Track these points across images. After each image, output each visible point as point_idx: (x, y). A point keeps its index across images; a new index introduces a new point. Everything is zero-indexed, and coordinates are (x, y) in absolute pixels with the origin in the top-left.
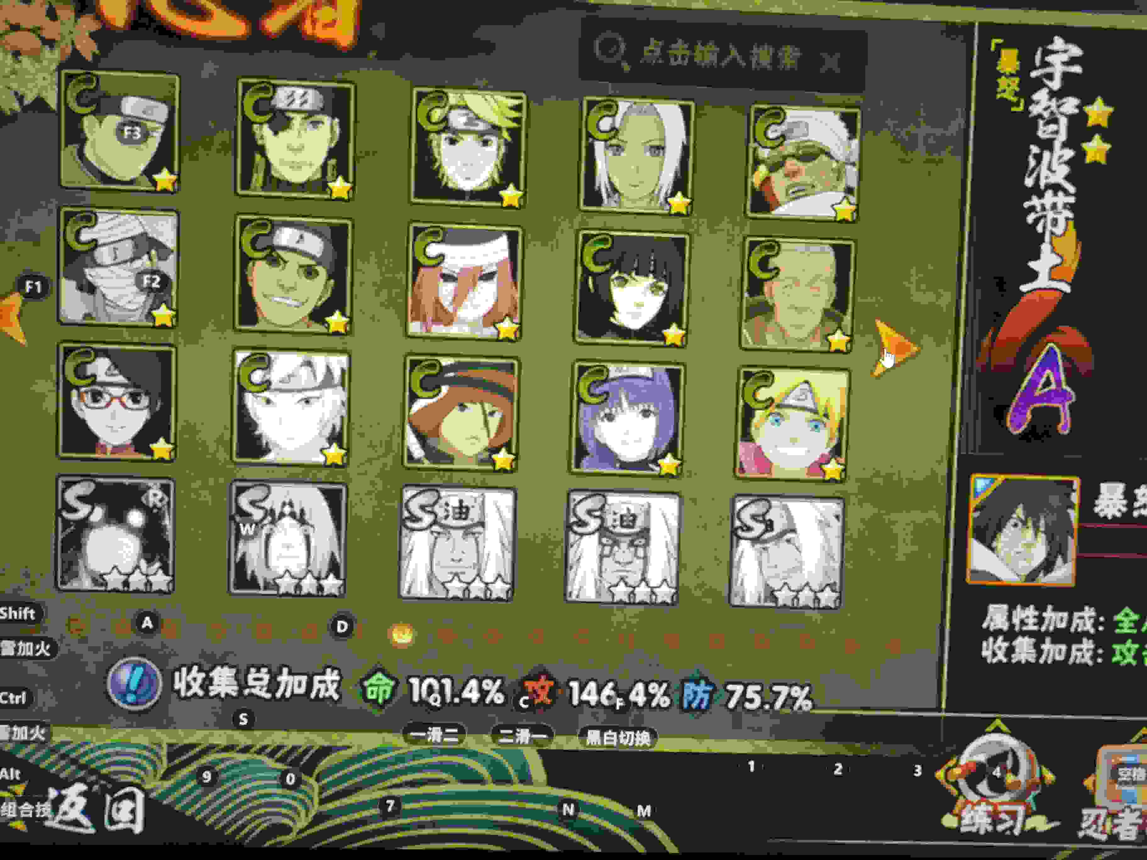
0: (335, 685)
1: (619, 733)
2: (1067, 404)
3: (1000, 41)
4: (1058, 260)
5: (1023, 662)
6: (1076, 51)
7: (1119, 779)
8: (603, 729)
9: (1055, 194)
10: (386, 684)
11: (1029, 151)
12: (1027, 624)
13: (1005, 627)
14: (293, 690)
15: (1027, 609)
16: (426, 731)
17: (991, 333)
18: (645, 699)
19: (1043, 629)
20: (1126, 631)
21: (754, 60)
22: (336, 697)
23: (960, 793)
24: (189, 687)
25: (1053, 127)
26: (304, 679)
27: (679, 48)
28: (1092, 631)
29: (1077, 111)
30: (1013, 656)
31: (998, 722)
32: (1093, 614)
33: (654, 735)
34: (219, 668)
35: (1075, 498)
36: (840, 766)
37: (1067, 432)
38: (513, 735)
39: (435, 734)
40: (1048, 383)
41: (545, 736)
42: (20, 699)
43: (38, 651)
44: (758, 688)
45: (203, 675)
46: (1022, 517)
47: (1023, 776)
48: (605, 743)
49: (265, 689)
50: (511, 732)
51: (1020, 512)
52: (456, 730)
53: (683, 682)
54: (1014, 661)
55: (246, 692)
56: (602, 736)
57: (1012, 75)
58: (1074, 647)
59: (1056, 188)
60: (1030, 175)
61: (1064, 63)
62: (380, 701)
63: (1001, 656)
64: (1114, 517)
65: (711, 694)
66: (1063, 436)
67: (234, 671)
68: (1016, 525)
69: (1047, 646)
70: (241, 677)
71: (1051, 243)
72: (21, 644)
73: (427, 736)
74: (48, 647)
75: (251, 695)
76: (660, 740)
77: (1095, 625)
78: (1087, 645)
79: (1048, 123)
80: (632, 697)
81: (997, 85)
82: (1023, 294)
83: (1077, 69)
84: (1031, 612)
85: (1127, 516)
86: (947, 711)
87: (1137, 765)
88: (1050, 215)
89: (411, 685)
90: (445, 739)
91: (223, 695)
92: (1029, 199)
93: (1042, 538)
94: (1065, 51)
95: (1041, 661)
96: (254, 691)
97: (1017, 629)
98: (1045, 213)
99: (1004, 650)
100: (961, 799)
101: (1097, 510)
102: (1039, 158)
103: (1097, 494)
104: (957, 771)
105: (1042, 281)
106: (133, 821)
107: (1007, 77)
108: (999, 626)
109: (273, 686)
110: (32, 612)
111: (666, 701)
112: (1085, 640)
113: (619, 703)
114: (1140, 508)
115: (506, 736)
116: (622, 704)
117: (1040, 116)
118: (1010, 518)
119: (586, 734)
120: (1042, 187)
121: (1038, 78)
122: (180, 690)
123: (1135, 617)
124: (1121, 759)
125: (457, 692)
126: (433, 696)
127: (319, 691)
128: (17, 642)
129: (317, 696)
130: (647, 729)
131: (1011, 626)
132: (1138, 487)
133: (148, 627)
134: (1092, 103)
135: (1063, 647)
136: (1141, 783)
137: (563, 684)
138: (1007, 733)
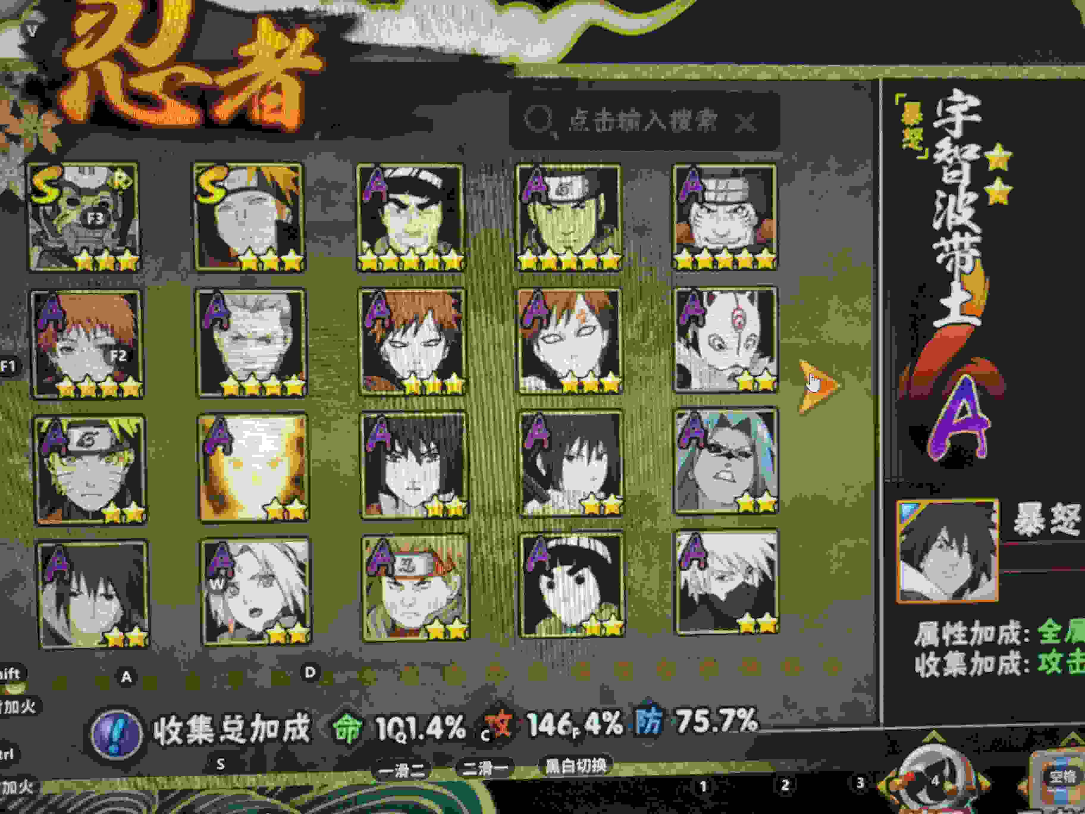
0: (306, 728)
1: (576, 762)
2: (983, 430)
3: (904, 95)
4: (966, 297)
5: (954, 675)
6: (974, 102)
7: (1052, 782)
8: (561, 759)
9: (963, 235)
11: (936, 196)
12: (956, 640)
13: (936, 643)
14: (266, 734)
15: (956, 624)
16: (394, 767)
17: (908, 368)
18: (599, 727)
19: (972, 643)
20: (1050, 641)
21: (673, 123)
22: (307, 739)
24: (168, 736)
25: (955, 173)
26: (276, 723)
27: (604, 116)
28: (1018, 643)
29: (978, 157)
30: (945, 670)
31: (934, 733)
32: (1019, 627)
33: (609, 762)
34: (195, 716)
35: (995, 518)
36: (787, 783)
37: (984, 457)
38: (477, 768)
39: (403, 770)
40: (964, 412)
41: (506, 767)
42: (9, 756)
43: (23, 709)
44: (706, 712)
45: (180, 724)
46: (947, 539)
47: (960, 782)
48: (564, 771)
49: (240, 734)
50: (474, 764)
51: (944, 534)
52: (422, 766)
53: (634, 709)
54: (946, 674)
55: (222, 738)
56: (560, 763)
57: (915, 126)
58: (1002, 658)
59: (963, 229)
60: (937, 219)
61: (964, 113)
62: (349, 741)
63: (934, 671)
64: (1033, 534)
65: (662, 719)
66: (982, 460)
67: (210, 718)
68: (941, 546)
69: (976, 659)
70: (217, 724)
71: (961, 281)
72: (7, 703)
73: (395, 772)
74: (33, 704)
75: (227, 740)
76: (616, 766)
77: (1021, 637)
78: (1015, 656)
79: (952, 169)
80: (588, 726)
81: (903, 136)
82: (936, 329)
83: (976, 118)
84: (959, 627)
85: (1045, 534)
86: (885, 725)
87: (1067, 768)
88: (958, 254)
89: (377, 726)
90: (413, 775)
91: (200, 742)
92: (938, 241)
93: (966, 556)
94: (964, 102)
95: (972, 673)
96: (228, 737)
97: (947, 644)
98: (952, 253)
99: (935, 664)
101: (1016, 529)
102: (945, 202)
103: (1016, 513)
104: (898, 781)
105: (955, 317)
107: (911, 128)
108: (930, 643)
109: (247, 731)
110: (17, 672)
111: (619, 729)
112: (1012, 652)
113: (576, 732)
114: (1056, 525)
115: (469, 769)
116: (577, 733)
117: (944, 163)
118: (936, 540)
119: (545, 764)
120: (950, 228)
121: (940, 128)
122: (159, 739)
123: (1058, 628)
124: (1052, 763)
125: (421, 728)
126: (399, 734)
127: (291, 734)
128: (4, 701)
129: (289, 739)
130: (603, 756)
131: (942, 642)
132: (1054, 505)
133: (127, 681)
134: (992, 149)
135: (992, 659)
136: (1072, 785)
137: (521, 717)
138: (943, 744)
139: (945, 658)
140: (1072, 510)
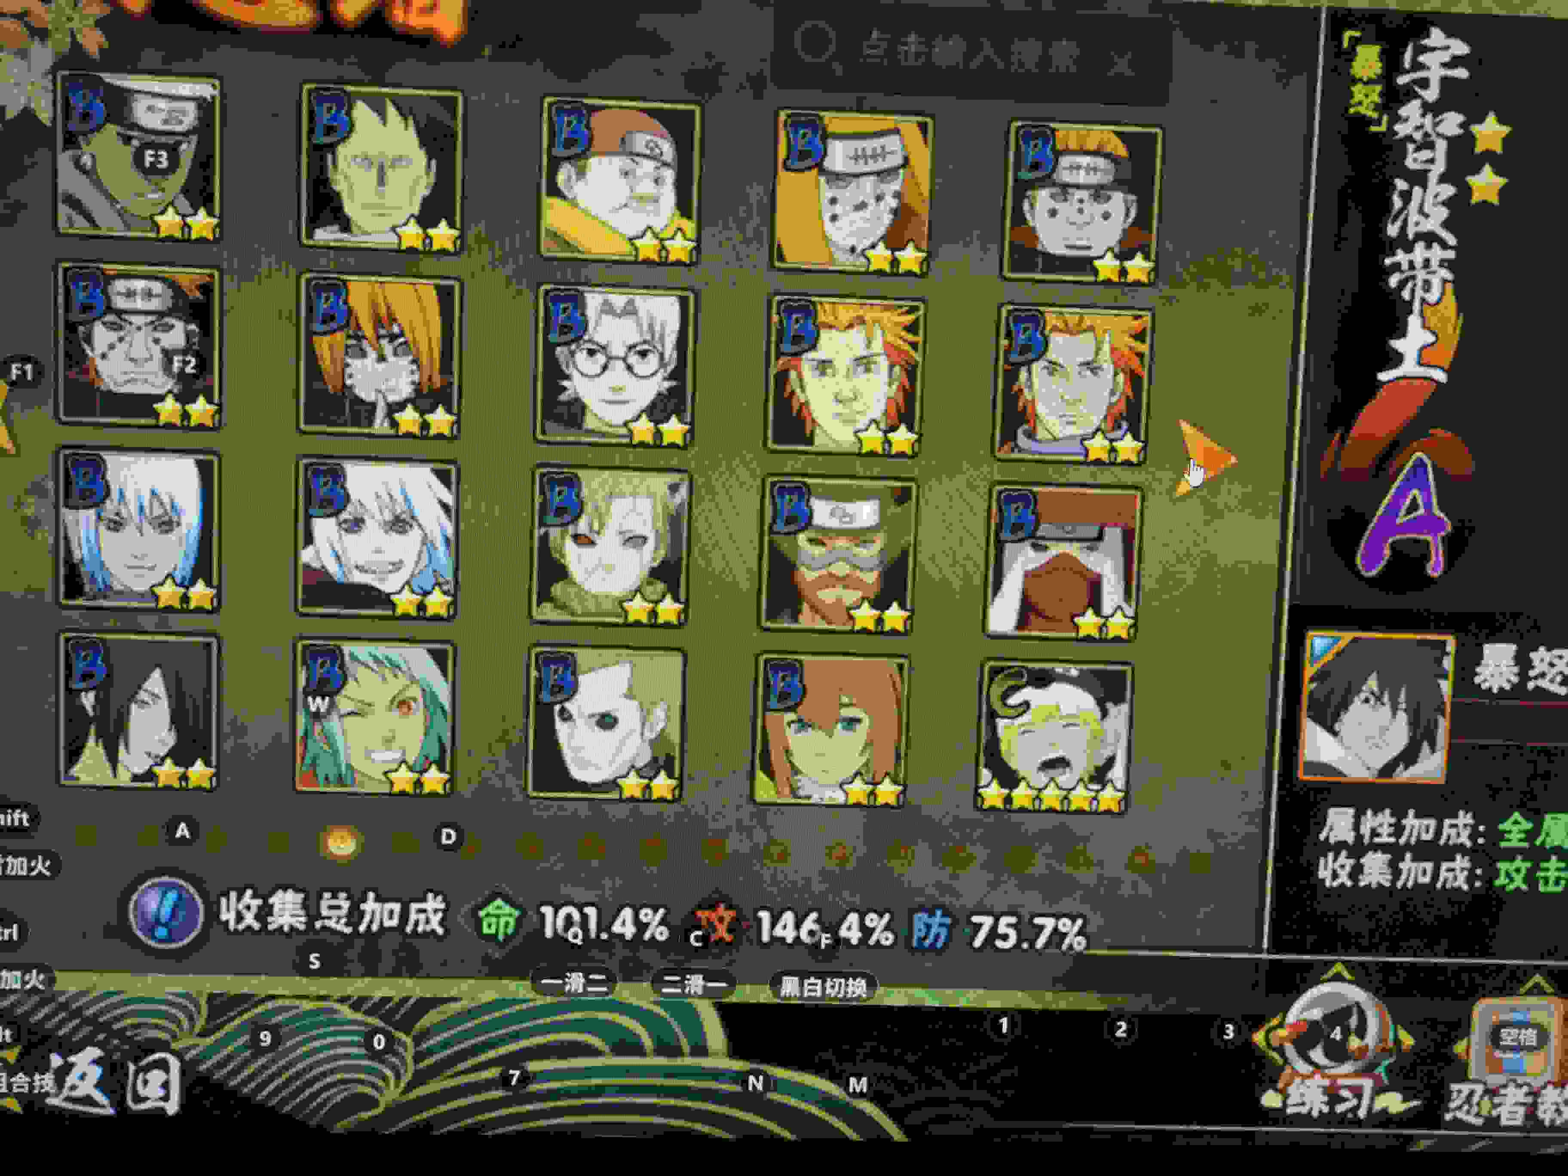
0: (440, 915)
1: (824, 982)
2: (1440, 536)
3: (1357, 34)
4: (1428, 338)
5: (1374, 886)
6: (1460, 48)
7: (1502, 1043)
8: (803, 975)
9: (1429, 247)
10: (510, 915)
11: (1394, 187)
12: (1378, 835)
13: (1350, 838)
14: (381, 923)
15: (1380, 815)
16: (563, 977)
17: (1338, 436)
18: (860, 935)
19: (1402, 841)
20: (1515, 844)
21: (1015, 60)
22: (440, 931)
23: (1286, 1061)
24: (240, 918)
25: (1426, 154)
26: (397, 907)
27: (913, 42)
28: (1468, 844)
29: (1461, 131)
30: (1360, 877)
31: (1339, 968)
32: (1470, 822)
33: (871, 985)
34: (280, 893)
35: (1448, 664)
36: (1124, 1025)
37: (1438, 574)
38: (681, 984)
39: (576, 981)
40: (1414, 506)
41: (724, 985)
42: (11, 935)
43: (33, 869)
44: (1013, 920)
45: (259, 902)
46: (1376, 689)
47: (1371, 1038)
48: (806, 994)
49: (343, 921)
50: (677, 978)
51: (1372, 683)
52: (603, 977)
53: (912, 912)
54: (1362, 884)
55: (318, 925)
56: (802, 985)
57: (1370, 82)
58: (1445, 866)
59: (1430, 239)
60: (1394, 221)
61: (1445, 65)
62: (501, 937)
63: (1344, 879)
64: (1501, 689)
65: (950, 928)
66: (1435, 579)
67: (302, 896)
68: (1367, 701)
69: (1407, 864)
70: (311, 904)
71: (1422, 314)
72: (10, 859)
73: (565, 984)
74: (48, 863)
75: (324, 928)
76: (881, 990)
77: (1473, 837)
78: (1461, 862)
79: (1418, 149)
80: (843, 933)
81: (1351, 95)
82: (1381, 384)
83: (1462, 73)
84: (1386, 818)
85: (1519, 689)
86: (1269, 952)
87: (1525, 1025)
88: (1421, 275)
89: (543, 916)
90: (590, 989)
91: (286, 929)
92: (1394, 254)
93: (1402, 717)
94: (1446, 48)
95: (1399, 884)
96: (327, 923)
97: (1366, 841)
98: (1413, 273)
99: (1348, 869)
100: (1288, 1071)
101: (1477, 680)
102: (1406, 197)
103: (1478, 658)
104: (1283, 1033)
105: (1409, 367)
106: (166, 1098)
107: (1366, 83)
108: (1341, 838)
109: (355, 915)
110: (25, 816)
111: (887, 939)
112: (1458, 856)
113: (825, 940)
114: (1536, 678)
115: (673, 984)
116: (828, 942)
117: (1409, 138)
118: (1359, 691)
119: (780, 982)
120: (1411, 237)
121: (1407, 85)
122: (227, 922)
123: (1528, 826)
124: (1504, 1017)
125: (605, 925)
126: (572, 930)
127: (417, 924)
128: (5, 856)
129: (415, 930)
130: (863, 975)
131: (1359, 837)
132: (1536, 649)
133: (183, 837)
134: (1481, 120)
135: (1429, 866)
136: (1530, 1049)
137: (750, 915)
138: (1350, 982)
139: (1362, 861)
140: (1561, 657)
